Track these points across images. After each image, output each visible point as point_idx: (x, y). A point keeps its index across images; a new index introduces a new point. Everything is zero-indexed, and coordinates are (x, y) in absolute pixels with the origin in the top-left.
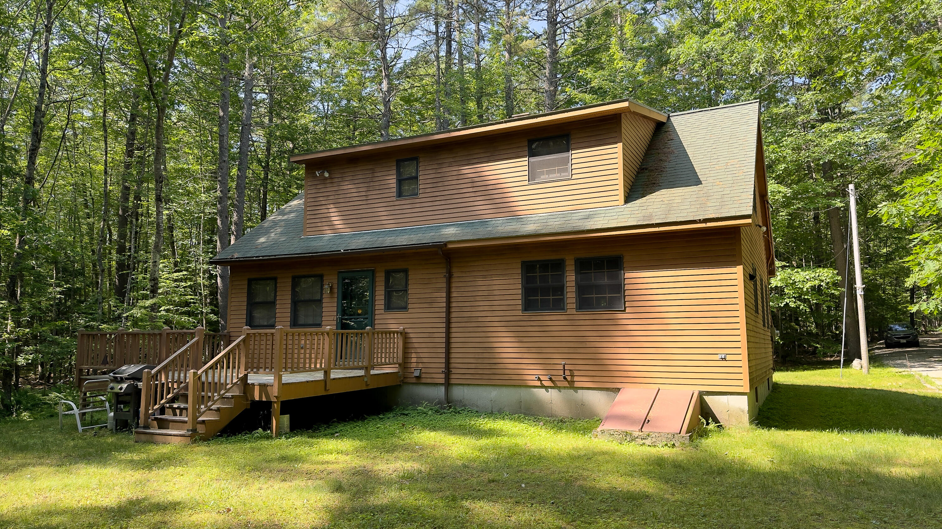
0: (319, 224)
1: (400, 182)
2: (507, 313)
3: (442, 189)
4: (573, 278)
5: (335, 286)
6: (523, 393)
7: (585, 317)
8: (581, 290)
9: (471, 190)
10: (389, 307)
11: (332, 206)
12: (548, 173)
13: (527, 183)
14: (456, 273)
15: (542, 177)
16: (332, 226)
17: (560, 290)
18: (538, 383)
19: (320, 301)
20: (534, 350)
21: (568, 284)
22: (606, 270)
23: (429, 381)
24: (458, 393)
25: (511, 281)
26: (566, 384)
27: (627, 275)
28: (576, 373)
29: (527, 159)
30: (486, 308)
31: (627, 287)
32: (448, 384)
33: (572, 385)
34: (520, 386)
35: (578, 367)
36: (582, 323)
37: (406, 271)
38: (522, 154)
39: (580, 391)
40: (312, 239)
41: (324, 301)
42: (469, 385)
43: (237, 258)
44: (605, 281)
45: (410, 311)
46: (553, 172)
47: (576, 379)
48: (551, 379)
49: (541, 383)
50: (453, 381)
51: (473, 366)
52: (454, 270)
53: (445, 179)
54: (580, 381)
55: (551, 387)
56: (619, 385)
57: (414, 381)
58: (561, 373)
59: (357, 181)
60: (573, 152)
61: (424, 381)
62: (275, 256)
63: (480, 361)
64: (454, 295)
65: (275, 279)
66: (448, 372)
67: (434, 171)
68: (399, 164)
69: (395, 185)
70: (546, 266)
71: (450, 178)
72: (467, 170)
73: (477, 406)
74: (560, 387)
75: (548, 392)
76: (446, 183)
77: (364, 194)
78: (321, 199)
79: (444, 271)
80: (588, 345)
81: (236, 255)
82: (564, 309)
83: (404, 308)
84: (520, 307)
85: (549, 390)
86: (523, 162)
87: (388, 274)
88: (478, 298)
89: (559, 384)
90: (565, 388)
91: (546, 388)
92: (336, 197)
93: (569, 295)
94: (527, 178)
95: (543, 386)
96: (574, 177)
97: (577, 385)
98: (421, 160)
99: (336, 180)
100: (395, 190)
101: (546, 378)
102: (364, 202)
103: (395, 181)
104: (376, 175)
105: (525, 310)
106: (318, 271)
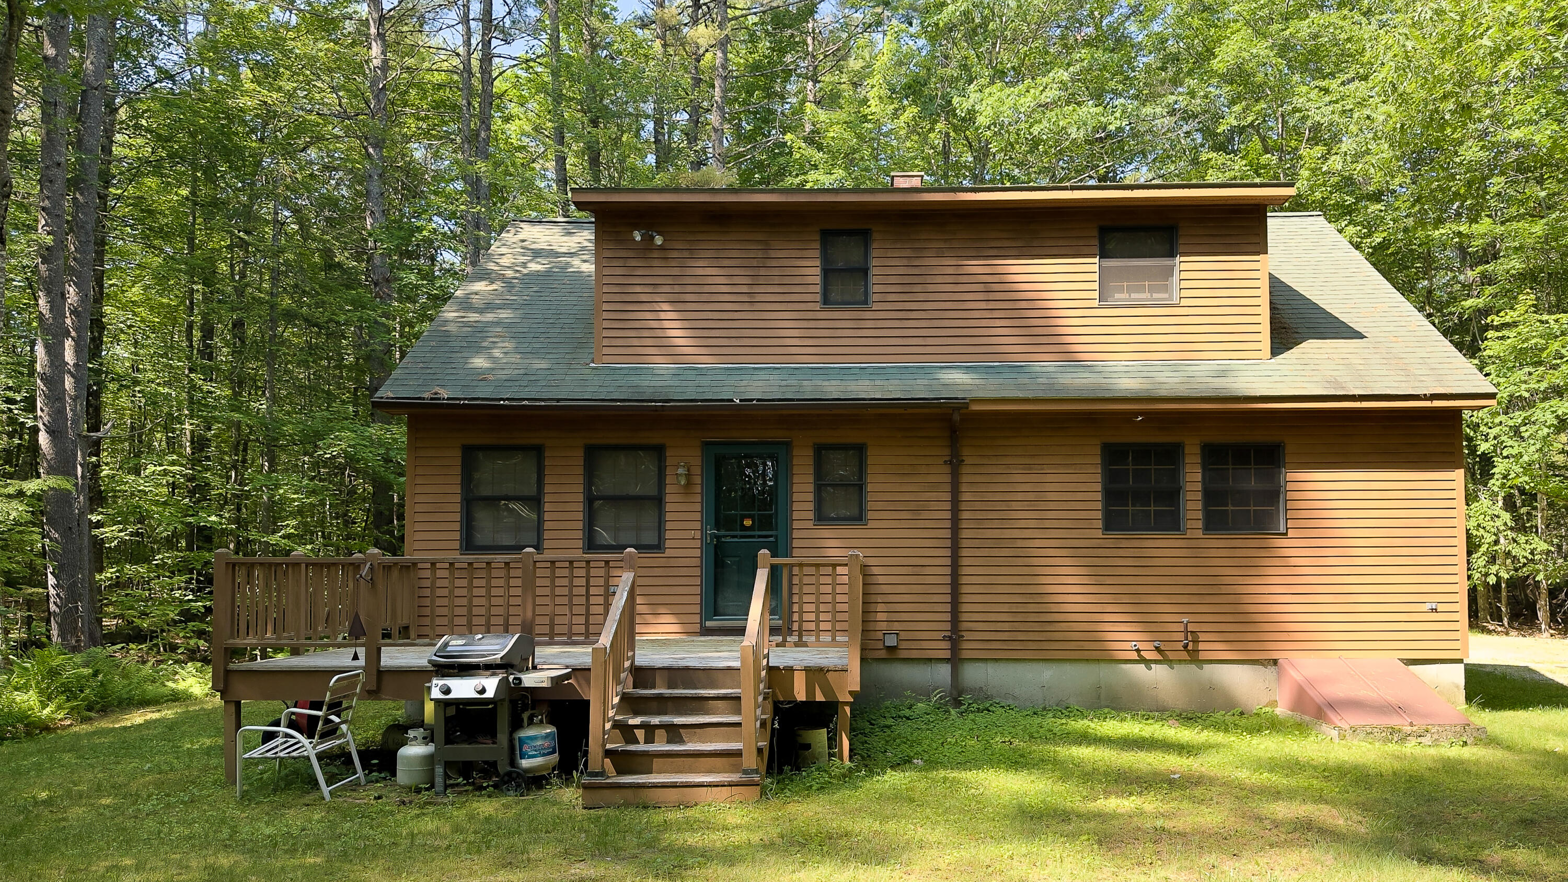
0: (636, 342)
1: (828, 273)
2: (1074, 534)
3: (921, 297)
4: (1199, 477)
5: (697, 470)
6: (1104, 673)
7: (1218, 543)
8: (1211, 497)
9: (983, 305)
10: (821, 517)
11: (665, 307)
12: (1130, 290)
13: (1096, 303)
14: (969, 456)
15: (1117, 296)
16: (666, 348)
17: (1172, 496)
18: (1134, 656)
19: (658, 501)
20: (1126, 599)
21: (1189, 487)
22: (1252, 466)
23: (915, 654)
24: (974, 674)
25: (1083, 478)
26: (1184, 655)
27: (1291, 476)
28: (1202, 637)
29: (1096, 260)
30: (1032, 524)
31: (1290, 495)
32: (955, 660)
33: (1193, 656)
34: (1098, 661)
35: (1205, 627)
36: (1213, 553)
37: (860, 450)
38: (1086, 250)
39: (1206, 666)
40: (626, 372)
41: (668, 498)
42: (996, 660)
43: (448, 399)
44: (1253, 483)
45: (871, 524)
46: (1141, 289)
47: (1201, 646)
48: (1157, 649)
49: (1139, 655)
50: (965, 654)
51: (1006, 627)
52: (965, 452)
53: (929, 279)
54: (1208, 649)
55: (1156, 662)
56: (1275, 655)
57: (883, 654)
58: (1181, 636)
59: (726, 263)
60: (1182, 259)
61: (904, 654)
62: (558, 400)
63: (1019, 618)
64: (965, 497)
65: (538, 451)
66: (955, 638)
67: (905, 262)
68: (828, 237)
69: (818, 280)
70: (1144, 453)
71: (939, 279)
72: (975, 266)
73: (1015, 698)
74: (1171, 661)
75: (1150, 669)
76: (931, 288)
77: (745, 289)
78: (638, 289)
79: (947, 452)
80: (1225, 589)
81: (444, 394)
82: (1179, 530)
83: (859, 518)
84: (1100, 524)
85: (1153, 666)
86: (1091, 266)
87: (820, 451)
88: (1015, 506)
89: (1171, 655)
90: (1180, 661)
91: (1147, 662)
92: (677, 289)
93: (1190, 505)
94: (1096, 295)
95: (1142, 660)
96: (1184, 302)
97: (1203, 656)
98: (875, 236)
99: (675, 254)
100: (818, 289)
101: (1150, 646)
102: (746, 307)
103: (818, 271)
104: (773, 254)
105: (1106, 530)
106: (655, 438)
